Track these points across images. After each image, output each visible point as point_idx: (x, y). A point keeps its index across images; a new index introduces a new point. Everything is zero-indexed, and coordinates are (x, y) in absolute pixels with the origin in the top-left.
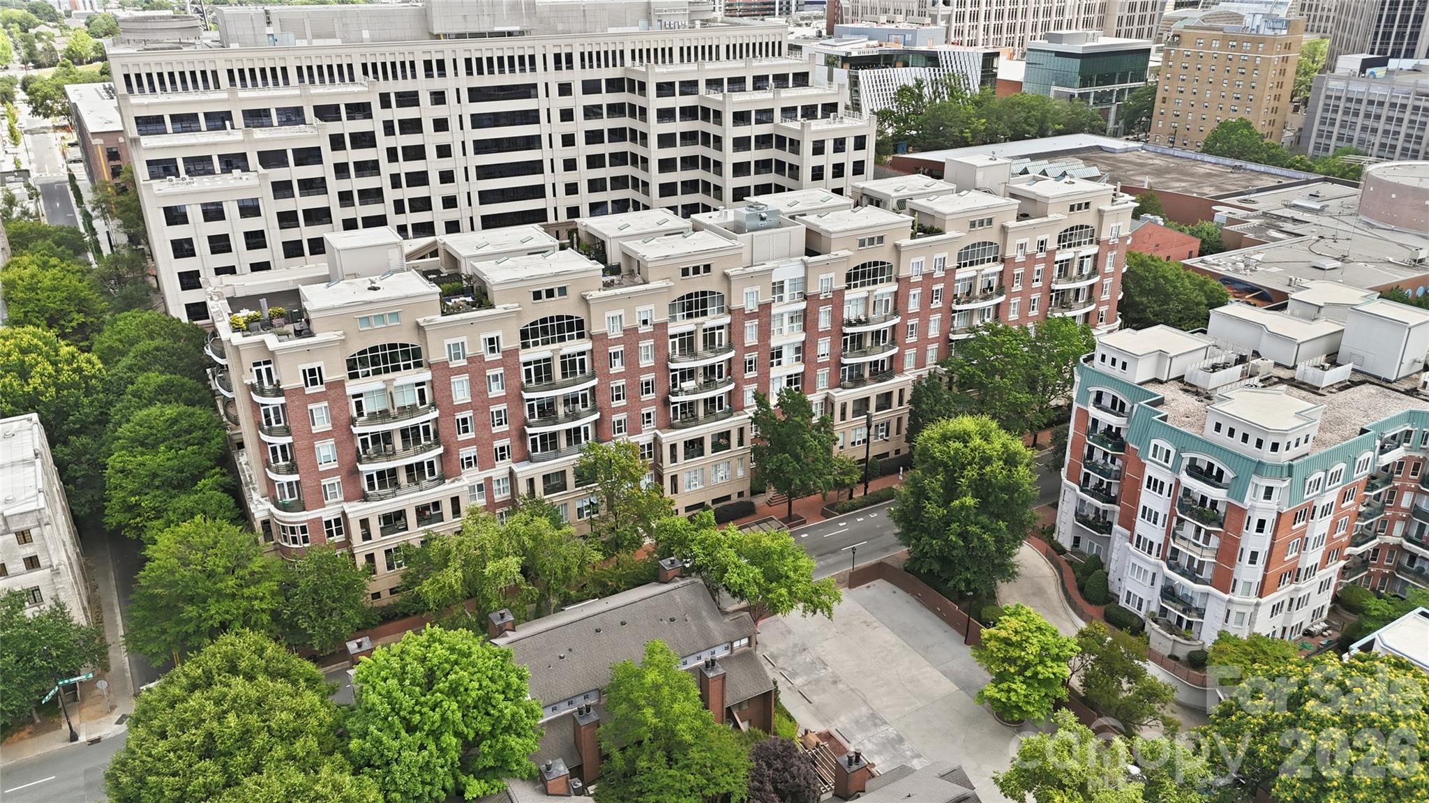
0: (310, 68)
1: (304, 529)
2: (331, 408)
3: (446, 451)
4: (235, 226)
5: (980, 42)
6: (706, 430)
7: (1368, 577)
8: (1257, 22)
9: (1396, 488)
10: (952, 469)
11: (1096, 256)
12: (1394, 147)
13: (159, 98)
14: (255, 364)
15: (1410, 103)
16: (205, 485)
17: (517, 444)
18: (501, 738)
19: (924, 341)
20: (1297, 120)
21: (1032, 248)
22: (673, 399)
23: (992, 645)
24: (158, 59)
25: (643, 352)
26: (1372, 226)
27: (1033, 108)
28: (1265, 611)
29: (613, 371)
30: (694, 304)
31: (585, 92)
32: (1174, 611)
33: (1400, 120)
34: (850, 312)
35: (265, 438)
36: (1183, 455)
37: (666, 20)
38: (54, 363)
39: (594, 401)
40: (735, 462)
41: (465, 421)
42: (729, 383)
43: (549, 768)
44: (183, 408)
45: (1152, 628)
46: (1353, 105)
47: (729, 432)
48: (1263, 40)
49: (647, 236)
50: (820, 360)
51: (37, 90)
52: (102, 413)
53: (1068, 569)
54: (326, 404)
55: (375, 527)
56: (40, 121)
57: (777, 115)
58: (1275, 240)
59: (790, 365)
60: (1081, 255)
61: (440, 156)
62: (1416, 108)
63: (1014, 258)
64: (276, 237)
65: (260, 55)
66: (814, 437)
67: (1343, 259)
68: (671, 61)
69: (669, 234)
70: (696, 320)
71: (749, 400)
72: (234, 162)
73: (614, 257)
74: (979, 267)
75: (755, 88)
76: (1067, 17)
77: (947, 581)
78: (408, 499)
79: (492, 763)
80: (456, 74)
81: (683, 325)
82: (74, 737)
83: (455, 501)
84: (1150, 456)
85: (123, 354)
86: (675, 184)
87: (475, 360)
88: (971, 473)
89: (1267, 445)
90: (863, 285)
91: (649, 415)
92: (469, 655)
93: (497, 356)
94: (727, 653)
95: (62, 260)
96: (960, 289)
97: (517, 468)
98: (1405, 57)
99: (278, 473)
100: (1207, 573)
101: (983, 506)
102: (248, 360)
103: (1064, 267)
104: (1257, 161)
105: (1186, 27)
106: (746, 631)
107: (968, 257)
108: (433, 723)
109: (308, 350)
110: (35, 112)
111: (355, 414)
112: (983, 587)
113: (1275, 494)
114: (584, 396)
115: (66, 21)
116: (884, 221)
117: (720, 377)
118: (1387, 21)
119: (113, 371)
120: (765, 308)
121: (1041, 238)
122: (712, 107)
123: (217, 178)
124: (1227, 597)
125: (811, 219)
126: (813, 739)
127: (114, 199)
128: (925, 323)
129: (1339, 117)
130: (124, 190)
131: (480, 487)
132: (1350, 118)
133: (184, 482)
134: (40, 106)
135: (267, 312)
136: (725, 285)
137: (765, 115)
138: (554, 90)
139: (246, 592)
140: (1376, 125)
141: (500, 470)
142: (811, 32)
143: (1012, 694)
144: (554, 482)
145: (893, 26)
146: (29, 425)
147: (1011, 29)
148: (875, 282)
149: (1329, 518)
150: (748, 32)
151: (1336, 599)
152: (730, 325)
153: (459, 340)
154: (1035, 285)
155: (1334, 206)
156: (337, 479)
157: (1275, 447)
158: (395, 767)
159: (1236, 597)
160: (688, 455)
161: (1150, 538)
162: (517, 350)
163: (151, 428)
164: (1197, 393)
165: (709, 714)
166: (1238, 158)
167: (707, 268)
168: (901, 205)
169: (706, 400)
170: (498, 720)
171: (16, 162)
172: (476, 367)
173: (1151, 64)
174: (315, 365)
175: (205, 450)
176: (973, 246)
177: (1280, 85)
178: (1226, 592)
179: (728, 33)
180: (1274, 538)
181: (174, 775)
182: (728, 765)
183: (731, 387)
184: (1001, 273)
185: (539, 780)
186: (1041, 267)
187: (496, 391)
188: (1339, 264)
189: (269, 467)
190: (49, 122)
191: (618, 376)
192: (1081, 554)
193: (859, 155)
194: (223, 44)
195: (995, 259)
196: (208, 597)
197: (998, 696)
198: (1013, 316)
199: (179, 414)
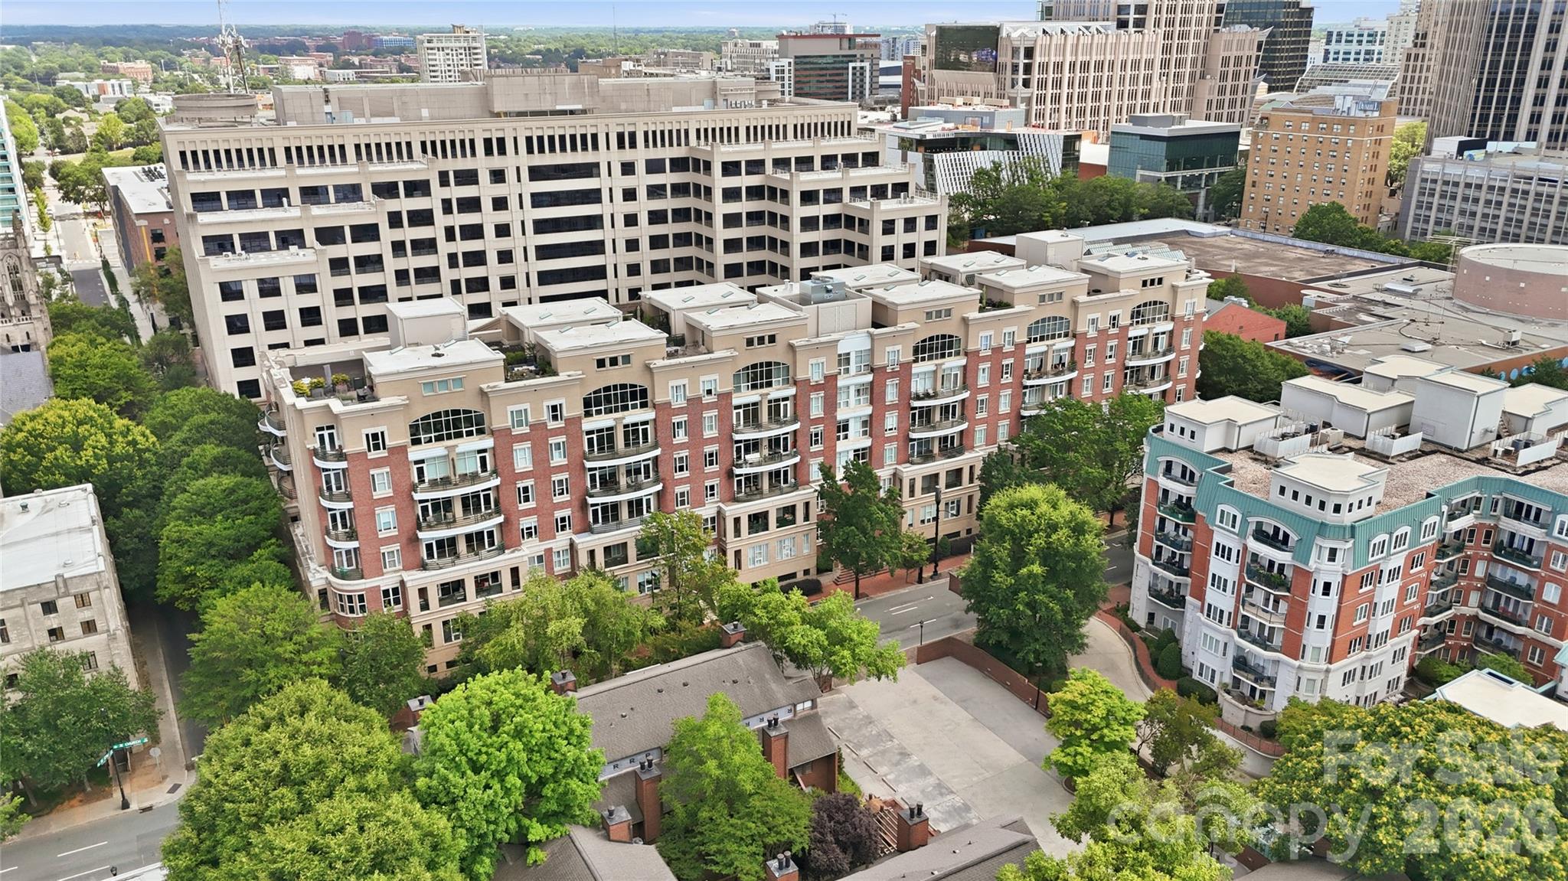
0: (368, 146)
1: (361, 598)
2: (392, 474)
3: (507, 520)
4: (291, 303)
5: (1063, 125)
6: (770, 504)
7: (1447, 649)
8: (1348, 104)
9: (1469, 556)
10: (1019, 537)
11: (1171, 332)
12: (1493, 231)
13: (216, 175)
14: (319, 429)
15: (1509, 185)
16: (261, 556)
17: (578, 514)
18: (563, 782)
19: (994, 418)
20: (1393, 205)
21: (1103, 324)
22: (737, 471)
23: (1059, 709)
24: (215, 136)
25: (707, 423)
26: (1467, 310)
27: (1116, 191)
28: (1336, 678)
29: (676, 441)
30: (759, 375)
31: (648, 171)
32: (1247, 681)
33: (1499, 204)
34: (918, 386)
35: (326, 504)
36: (1250, 519)
37: (732, 99)
38: (109, 436)
39: (656, 471)
40: (801, 538)
41: (526, 489)
42: (795, 456)
43: (611, 813)
44: (239, 479)
45: (1224, 700)
46: (1450, 189)
47: (794, 507)
48: (1354, 122)
49: (711, 308)
50: (888, 434)
51: (69, 175)
52: (155, 487)
53: (1141, 646)
54: (388, 469)
55: (434, 596)
56: (71, 207)
57: (846, 194)
58: (1364, 323)
59: (856, 440)
60: (1155, 331)
61: (498, 235)
62: (1515, 191)
63: (1085, 334)
64: (332, 314)
65: (318, 132)
66: (882, 510)
67: (1434, 342)
68: (737, 140)
69: (734, 305)
70: (760, 391)
71: (816, 475)
72: (290, 238)
73: (678, 327)
74: (1050, 342)
75: (824, 168)
76: (1153, 100)
77: (1016, 653)
78: (467, 568)
79: (555, 807)
80: (517, 152)
81: (747, 396)
82: (125, 805)
83: (515, 572)
84: (1217, 522)
85: (176, 428)
86: (741, 265)
87: (538, 428)
88: (1039, 540)
89: (1329, 507)
90: (930, 358)
91: (712, 488)
92: (534, 700)
93: (560, 424)
94: (790, 716)
95: (109, 340)
96: (1031, 365)
97: (578, 540)
98: (1504, 139)
99: (337, 539)
100: (1278, 640)
101: (1051, 575)
102: (311, 424)
103: (1138, 344)
104: (1349, 246)
105: (1274, 109)
106: (810, 694)
107: (1039, 332)
108: (500, 762)
109: (372, 414)
110: (66, 198)
111: (416, 481)
112: (1052, 659)
113: (1339, 555)
114: (647, 467)
115: (95, 106)
116: (952, 294)
117: (785, 449)
118: (1484, 102)
119: (168, 445)
120: (831, 379)
121: (1113, 313)
122: (779, 186)
123: (273, 255)
124: (1297, 663)
125: (878, 292)
126: (878, 804)
127: (157, 282)
128: (995, 399)
129: (1436, 200)
130: (168, 272)
131: (540, 559)
132: (1447, 202)
133: (240, 552)
134: (71, 190)
135: (330, 378)
136: (790, 356)
137: (833, 195)
138: (617, 169)
139: (305, 657)
140: (1474, 208)
141: (561, 540)
142: (885, 116)
143: (1078, 757)
144: (616, 554)
145: (969, 109)
146: (84, 494)
147: (1095, 112)
148: (943, 356)
149: (1397, 584)
150: (817, 112)
151: (1412, 671)
152: (795, 396)
153: (522, 407)
154: (1109, 361)
155: (1427, 289)
156: (396, 547)
157: (1337, 509)
158: (460, 804)
159: (1306, 663)
160: (753, 529)
161: (1220, 607)
162: (580, 418)
163: (209, 497)
164: (1266, 462)
165: (770, 766)
166: (1331, 243)
167: (772, 339)
168: (970, 280)
169: (770, 474)
170: (561, 763)
171: (46, 248)
172: (538, 435)
173: (1241, 148)
174: (378, 430)
175: (262, 520)
176: (1044, 320)
177: (1373, 168)
178: (1296, 659)
179: (796, 113)
180: (1340, 602)
181: (251, 801)
182: (789, 814)
183: (797, 459)
184: (1073, 348)
185: (602, 827)
186: (1114, 343)
187: (558, 459)
188: (1429, 346)
189: (328, 533)
190: (79, 208)
191: (682, 446)
192: (1156, 631)
193: (931, 235)
194: (279, 121)
195: (1066, 335)
196: (266, 661)
197: (1064, 760)
198: (1086, 393)
199: (237, 484)
